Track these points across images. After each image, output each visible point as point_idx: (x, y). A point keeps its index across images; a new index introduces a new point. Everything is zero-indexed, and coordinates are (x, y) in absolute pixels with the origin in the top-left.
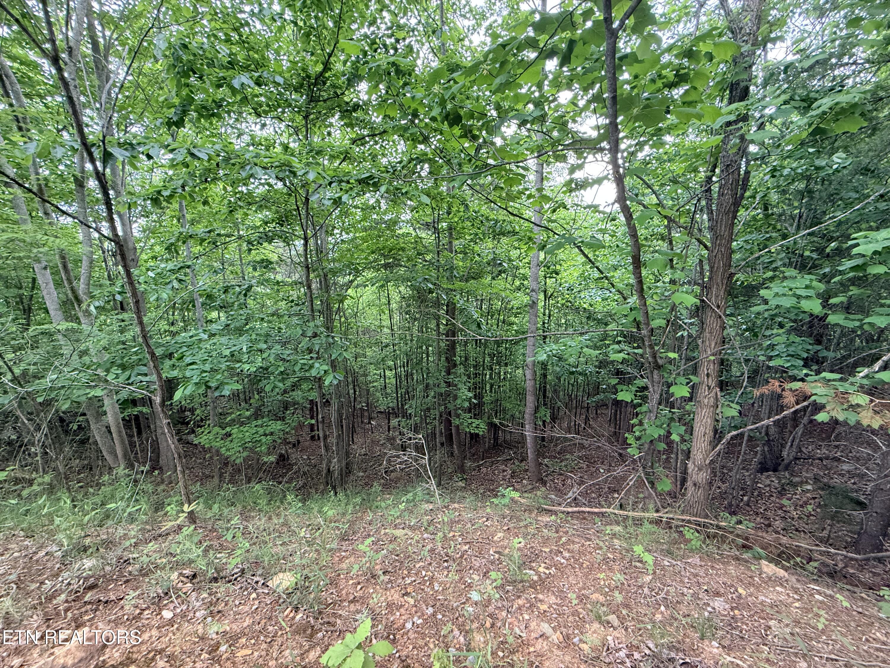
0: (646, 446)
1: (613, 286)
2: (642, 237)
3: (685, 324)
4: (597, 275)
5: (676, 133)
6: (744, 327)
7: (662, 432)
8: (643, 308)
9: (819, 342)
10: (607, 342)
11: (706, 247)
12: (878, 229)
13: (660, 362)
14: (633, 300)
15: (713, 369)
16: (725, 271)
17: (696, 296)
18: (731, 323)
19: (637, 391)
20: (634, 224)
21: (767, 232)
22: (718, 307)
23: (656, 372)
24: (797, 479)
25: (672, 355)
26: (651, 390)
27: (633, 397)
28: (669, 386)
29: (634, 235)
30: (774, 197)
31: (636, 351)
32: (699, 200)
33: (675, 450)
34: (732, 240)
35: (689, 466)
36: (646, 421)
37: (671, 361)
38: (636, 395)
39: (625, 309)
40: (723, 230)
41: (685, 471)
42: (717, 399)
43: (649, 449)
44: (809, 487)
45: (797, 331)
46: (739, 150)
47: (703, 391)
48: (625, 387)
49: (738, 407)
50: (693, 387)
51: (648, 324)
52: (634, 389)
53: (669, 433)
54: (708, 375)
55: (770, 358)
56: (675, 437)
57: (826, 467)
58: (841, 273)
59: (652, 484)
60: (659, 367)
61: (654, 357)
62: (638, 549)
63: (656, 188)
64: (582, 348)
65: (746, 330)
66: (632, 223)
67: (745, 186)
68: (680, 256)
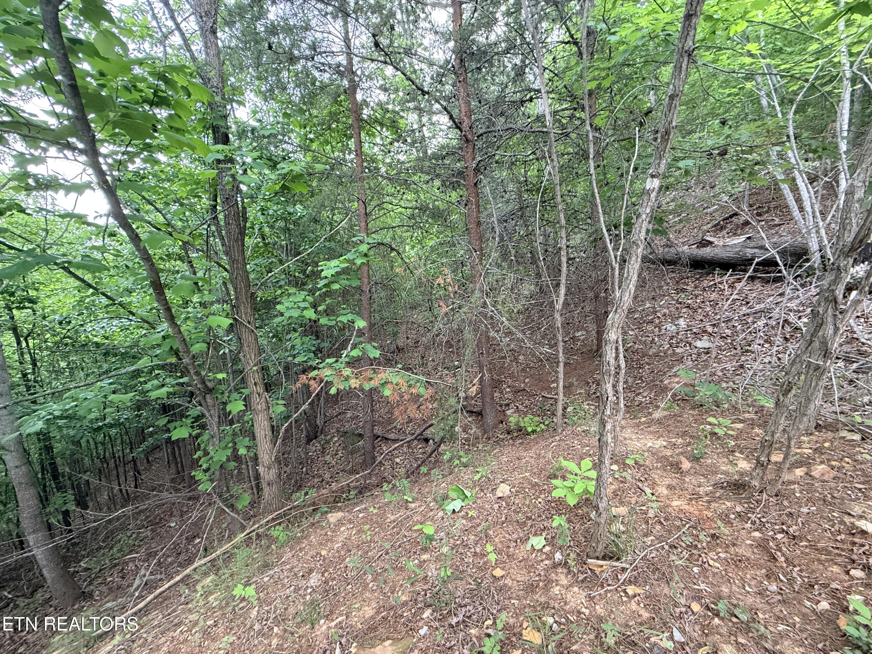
0: (217, 473)
1: (133, 314)
2: (157, 257)
3: (224, 342)
4: (105, 301)
5: (170, 155)
6: (271, 335)
7: (229, 452)
8: (180, 336)
9: (318, 338)
10: (142, 379)
11: (226, 270)
12: (328, 260)
13: (210, 385)
14: (164, 327)
15: (257, 377)
16: (247, 292)
17: (227, 316)
18: (261, 333)
19: (193, 423)
20: (145, 247)
21: (268, 258)
22: (249, 323)
23: (208, 396)
24: (329, 437)
25: (220, 376)
26: (207, 415)
27: (190, 430)
28: (225, 404)
29: (147, 258)
30: (267, 230)
31: (181, 380)
32: (209, 226)
33: (244, 460)
34: (246, 264)
35: (260, 470)
36: (210, 448)
37: (220, 382)
38: (192, 427)
39: (156, 337)
40: (236, 255)
41: (257, 477)
42: (267, 402)
43: (221, 475)
44: (336, 439)
45: (305, 334)
46: (233, 186)
47: (255, 399)
48: (178, 423)
49: (283, 402)
50: (245, 400)
51: (188, 351)
52: (189, 421)
53: (235, 450)
54: (255, 384)
55: (294, 357)
56: (242, 451)
57: (341, 421)
58: (320, 289)
59: (232, 507)
60: (210, 391)
61: (203, 382)
62: (238, 591)
63: (160, 206)
64: (105, 397)
65: (273, 337)
66: (142, 245)
67: (245, 219)
68: (203, 279)
